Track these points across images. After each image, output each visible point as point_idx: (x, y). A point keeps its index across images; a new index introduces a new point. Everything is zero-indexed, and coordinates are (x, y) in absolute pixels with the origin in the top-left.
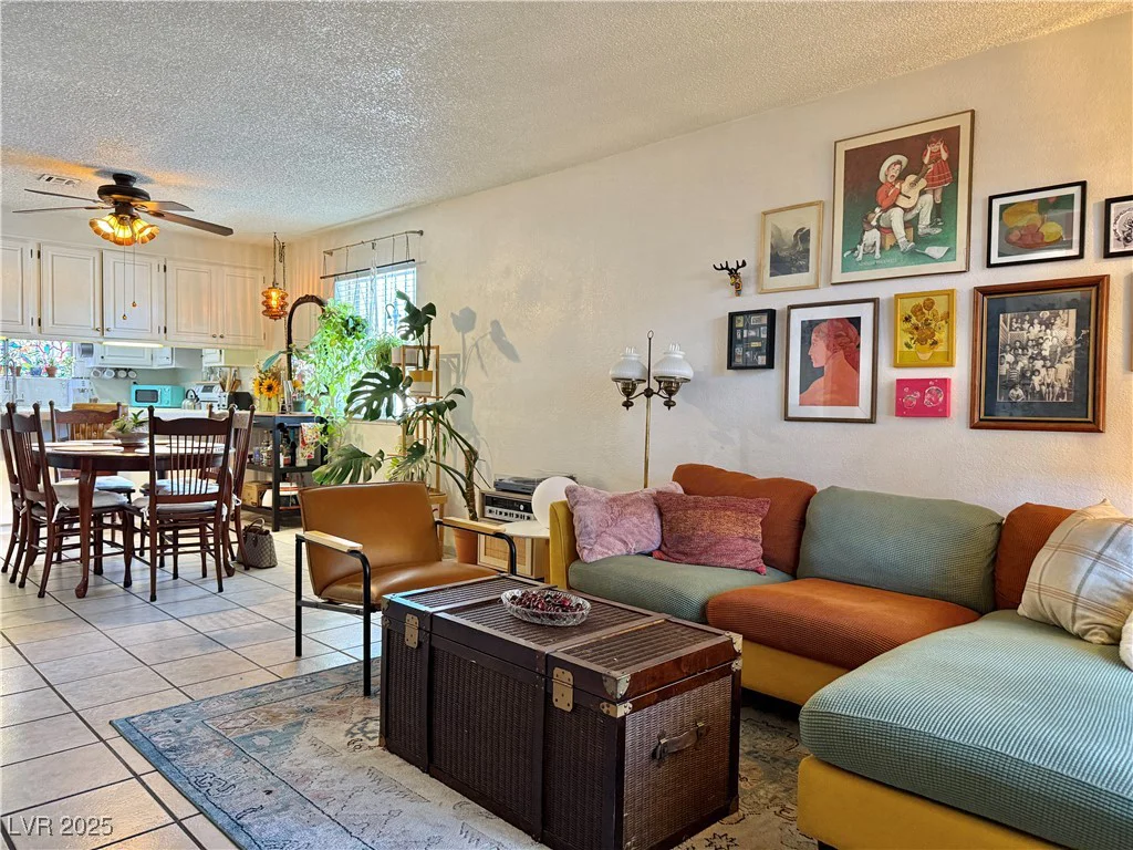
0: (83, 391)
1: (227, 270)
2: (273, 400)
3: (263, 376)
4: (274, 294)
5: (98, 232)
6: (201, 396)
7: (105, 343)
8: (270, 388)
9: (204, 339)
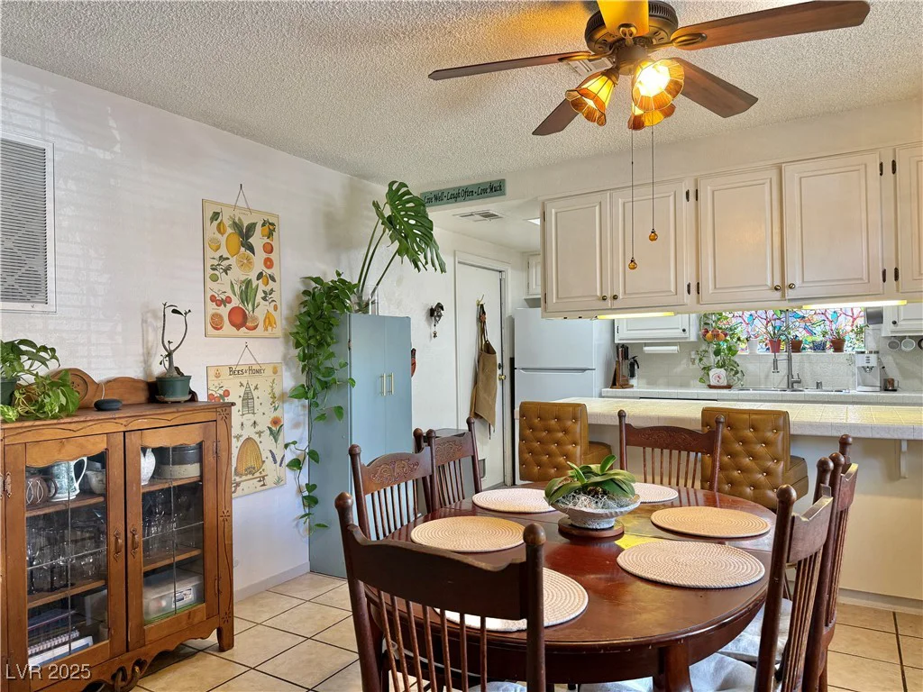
0: (869, 369)
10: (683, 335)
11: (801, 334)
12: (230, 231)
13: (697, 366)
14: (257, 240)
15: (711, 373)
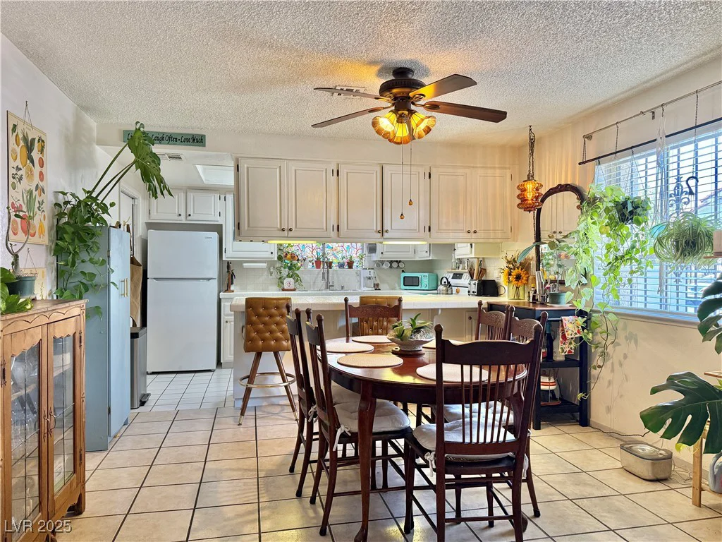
0: (369, 278)
1: (480, 172)
2: (521, 288)
3: (511, 266)
4: (529, 186)
5: (379, 132)
6: (453, 282)
7: (385, 243)
8: (518, 278)
9: (461, 235)
10: (271, 256)
11: (331, 258)
12: (22, 143)
13: (275, 275)
14: (35, 154)
15: (285, 281)
